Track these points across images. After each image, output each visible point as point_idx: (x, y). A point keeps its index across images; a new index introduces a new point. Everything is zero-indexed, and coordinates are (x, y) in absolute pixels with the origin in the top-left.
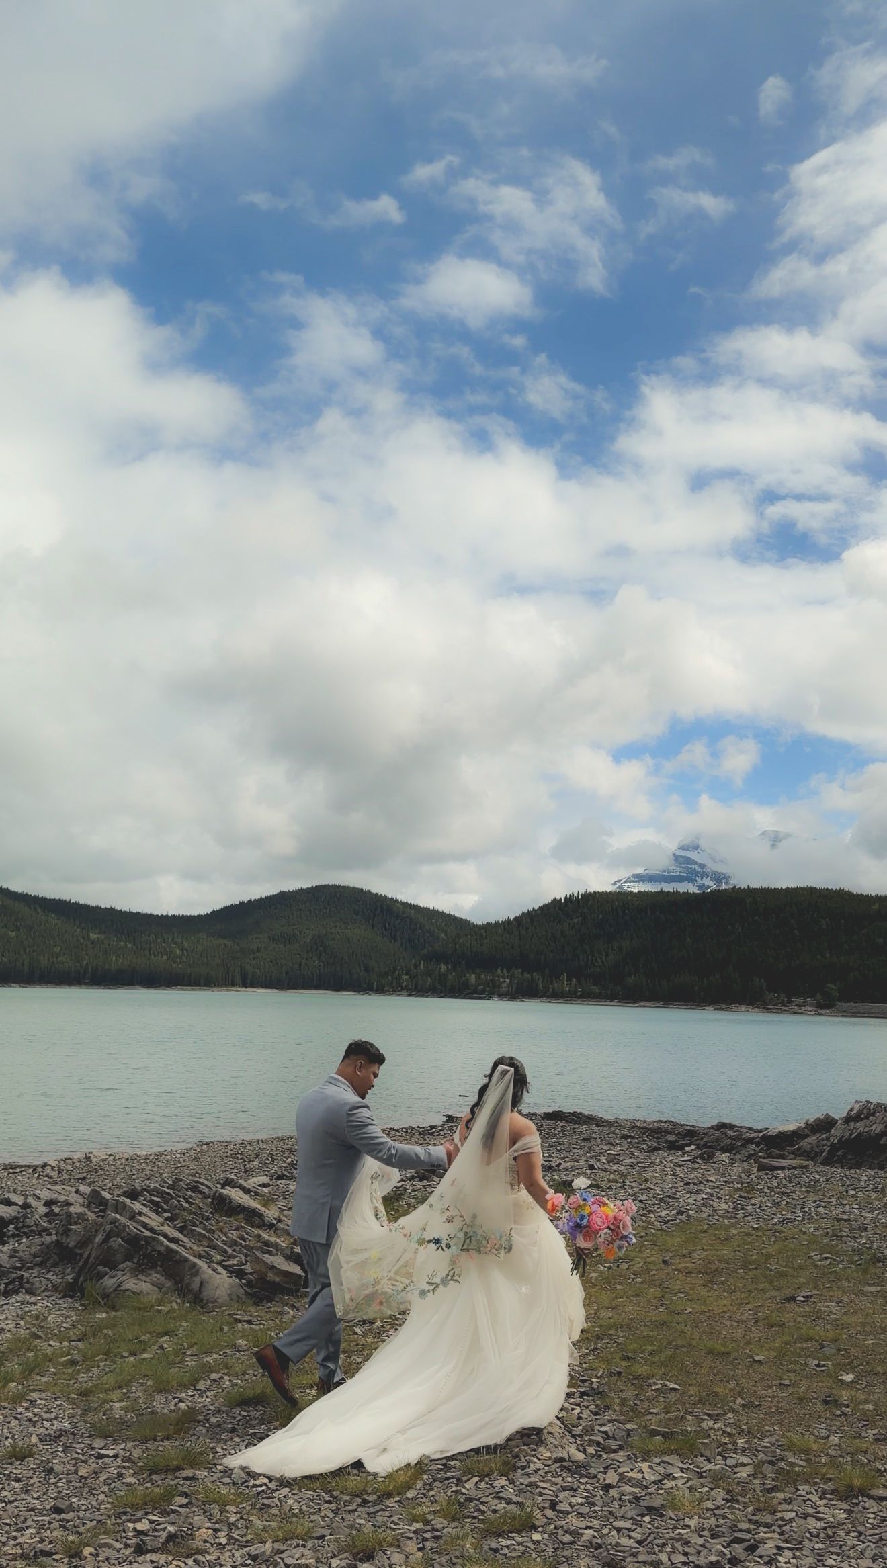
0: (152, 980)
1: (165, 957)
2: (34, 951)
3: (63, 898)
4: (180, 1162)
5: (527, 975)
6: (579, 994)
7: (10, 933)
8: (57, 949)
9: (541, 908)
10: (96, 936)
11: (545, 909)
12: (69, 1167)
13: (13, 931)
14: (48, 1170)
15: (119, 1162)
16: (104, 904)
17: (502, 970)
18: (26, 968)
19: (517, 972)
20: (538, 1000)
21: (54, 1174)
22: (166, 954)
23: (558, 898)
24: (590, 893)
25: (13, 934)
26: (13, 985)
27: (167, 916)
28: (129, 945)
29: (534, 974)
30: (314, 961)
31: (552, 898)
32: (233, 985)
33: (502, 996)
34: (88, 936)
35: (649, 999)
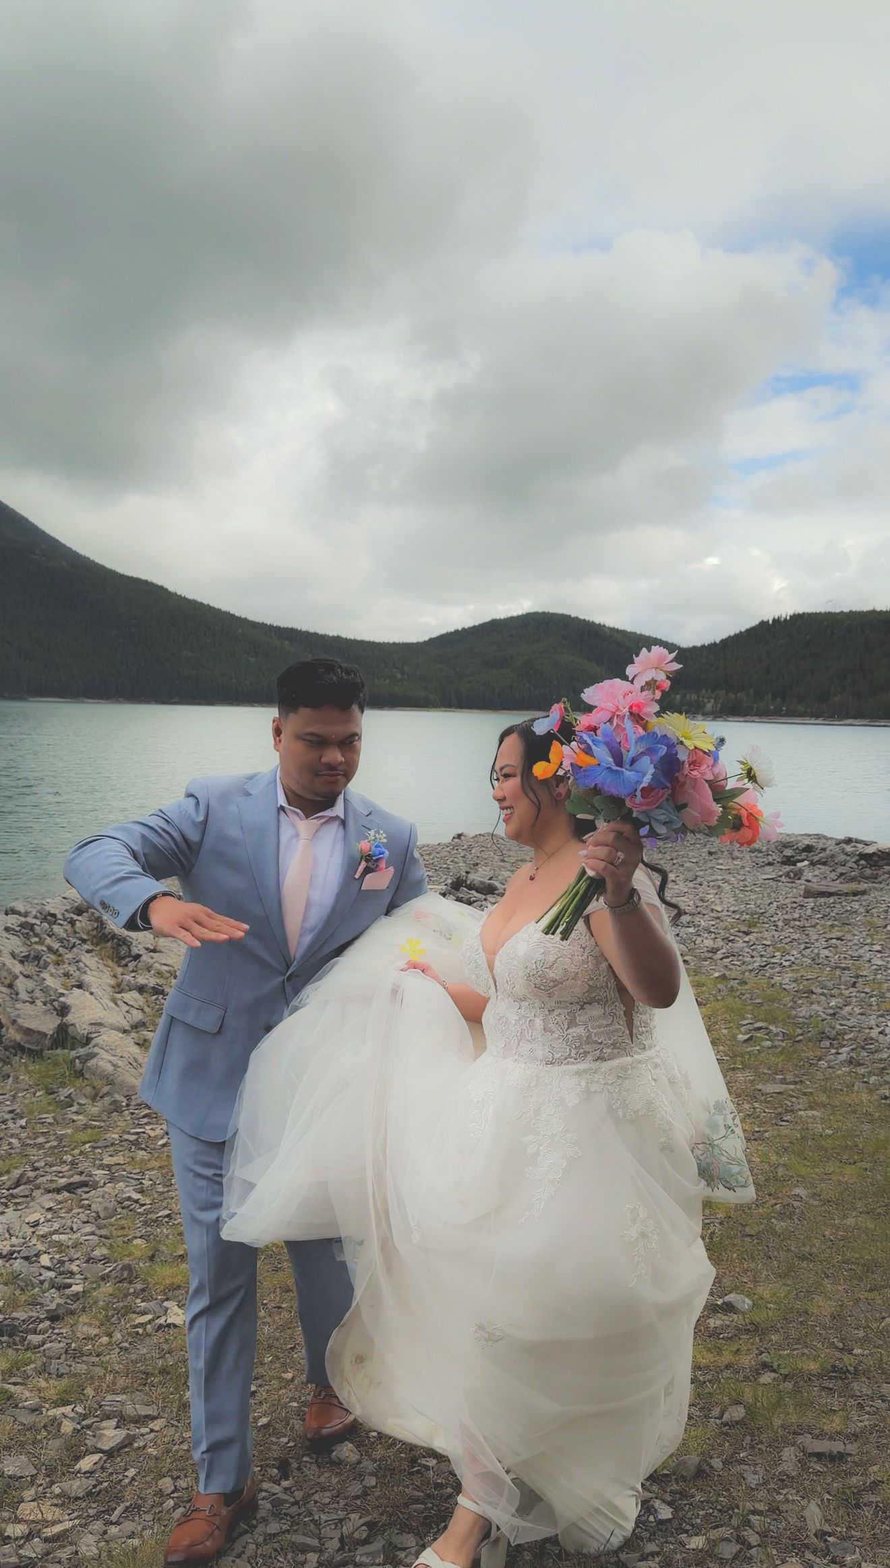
3: (295, 626)
5: (732, 696)
6: (784, 712)
7: (250, 659)
9: (747, 631)
11: (751, 632)
13: (252, 657)
17: (707, 690)
19: (722, 693)
20: (742, 719)
23: (766, 620)
24: (799, 615)
29: (739, 694)
31: (760, 620)
33: (706, 715)
35: (855, 717)
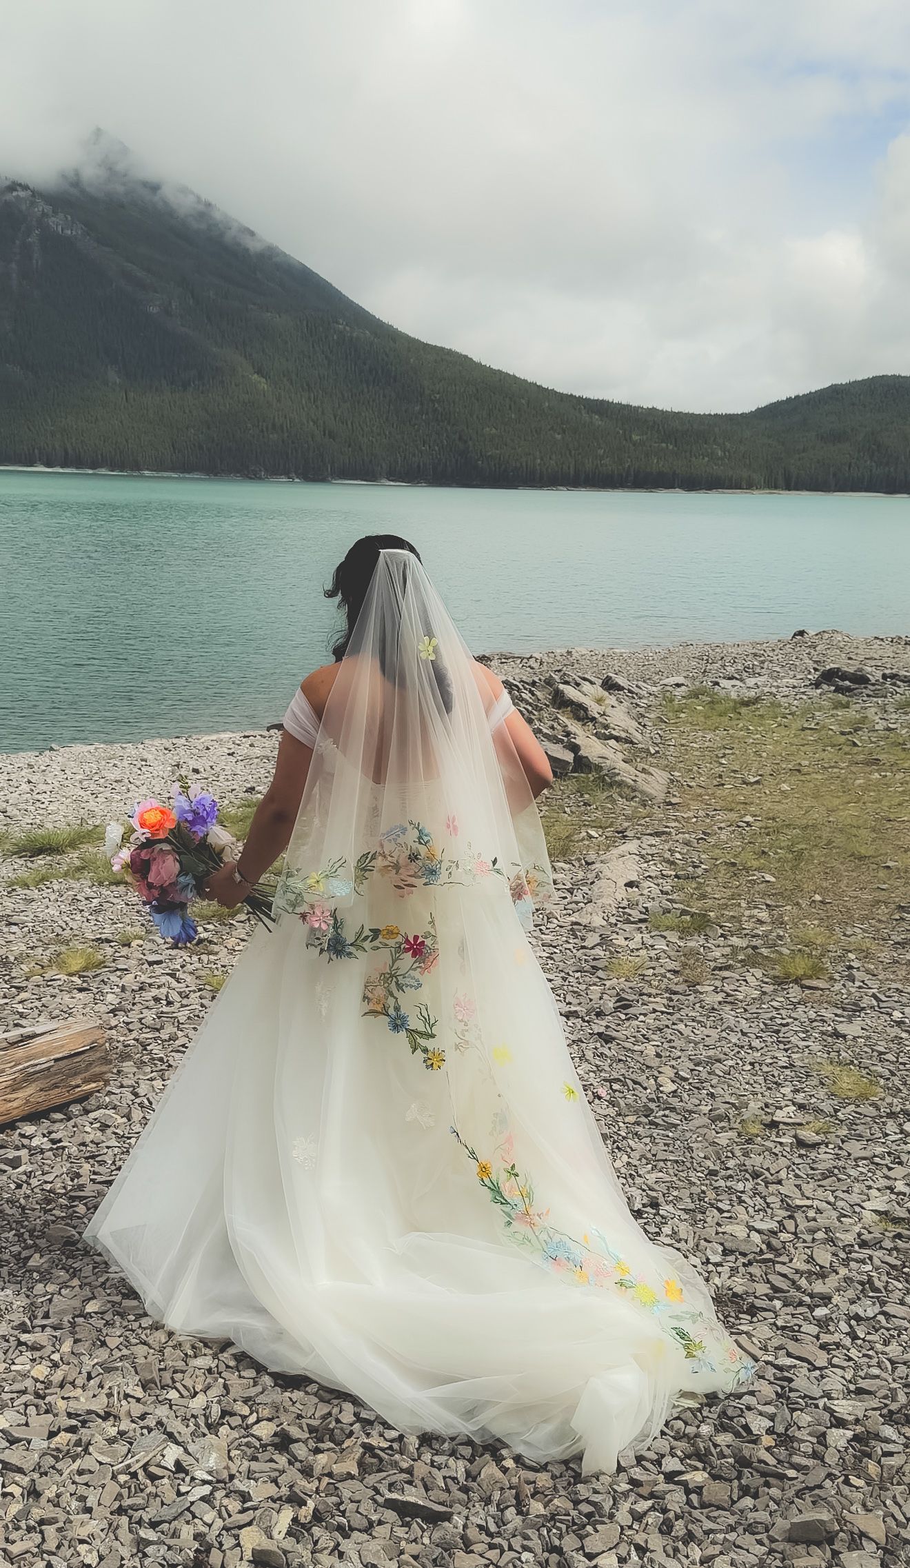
0: (692, 484)
1: (706, 459)
2: (579, 454)
4: (648, 660)
7: (556, 436)
8: (601, 452)
10: (638, 437)
12: (551, 660)
13: (558, 434)
14: (532, 662)
15: (595, 658)
16: (647, 404)
18: (572, 472)
21: (536, 665)
22: (708, 456)
25: (559, 437)
26: (561, 488)
27: (710, 415)
28: (671, 447)
30: (866, 461)
32: (776, 488)
34: (631, 437)
